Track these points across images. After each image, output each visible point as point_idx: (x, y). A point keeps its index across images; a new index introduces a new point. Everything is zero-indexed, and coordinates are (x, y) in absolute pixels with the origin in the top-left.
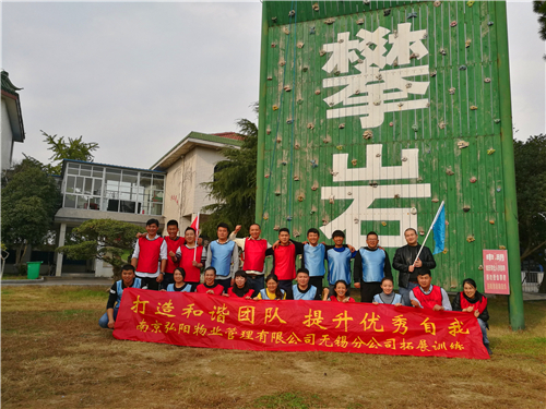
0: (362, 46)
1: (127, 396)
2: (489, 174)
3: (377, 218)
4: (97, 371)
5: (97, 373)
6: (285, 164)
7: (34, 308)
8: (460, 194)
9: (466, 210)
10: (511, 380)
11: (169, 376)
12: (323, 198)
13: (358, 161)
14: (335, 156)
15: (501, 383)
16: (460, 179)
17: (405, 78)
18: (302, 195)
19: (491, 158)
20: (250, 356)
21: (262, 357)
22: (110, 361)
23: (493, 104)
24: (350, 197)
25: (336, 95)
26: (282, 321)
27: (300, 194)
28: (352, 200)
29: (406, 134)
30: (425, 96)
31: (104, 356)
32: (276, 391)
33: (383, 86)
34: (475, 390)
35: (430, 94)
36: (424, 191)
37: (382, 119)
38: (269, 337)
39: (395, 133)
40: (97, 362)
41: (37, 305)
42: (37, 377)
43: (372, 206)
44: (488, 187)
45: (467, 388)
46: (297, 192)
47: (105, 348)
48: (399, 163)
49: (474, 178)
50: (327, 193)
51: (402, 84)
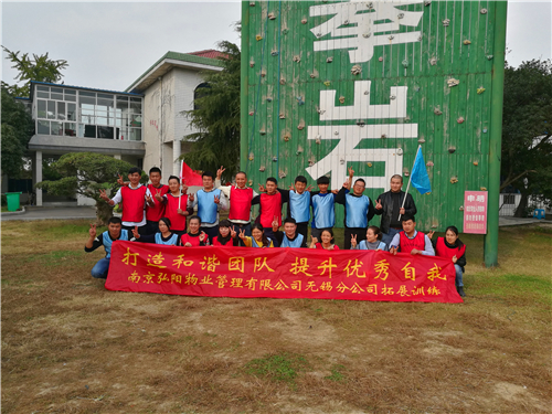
1: (127, 361)
2: (477, 115)
3: (363, 159)
4: (94, 331)
5: (94, 333)
6: (270, 101)
7: (20, 249)
8: (446, 135)
9: (452, 152)
10: (479, 328)
11: (163, 335)
12: (309, 138)
13: (345, 99)
14: (322, 93)
15: (470, 331)
16: (447, 119)
17: (397, 7)
18: (288, 135)
19: (480, 98)
20: (241, 305)
21: (250, 308)
22: (105, 319)
23: (488, 38)
24: (336, 137)
25: (324, 25)
26: (270, 270)
27: (286, 133)
28: (339, 140)
29: (395, 70)
30: (418, 29)
31: (98, 312)
32: (265, 352)
33: (374, 17)
34: (446, 343)
35: (423, 26)
36: (411, 131)
37: (371, 53)
38: (257, 284)
39: (385, 70)
40: (91, 320)
41: (23, 244)
42: (37, 340)
43: (359, 147)
44: (475, 128)
45: (440, 340)
46: (283, 132)
47: (99, 301)
48: (387, 102)
49: (461, 119)
50: (314, 133)
51: (393, 14)
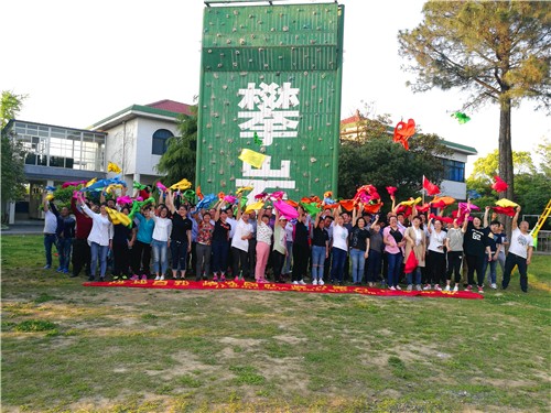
0: (262, 94)
2: (325, 178)
6: (214, 163)
8: (310, 188)
12: (237, 186)
16: (310, 179)
17: (286, 117)
19: (327, 169)
24: (252, 187)
25: (246, 123)
27: (223, 182)
30: (296, 130)
33: (273, 121)
35: (299, 129)
36: (291, 185)
37: (272, 141)
44: (324, 185)
48: (279, 168)
49: (317, 180)
51: (284, 121)
